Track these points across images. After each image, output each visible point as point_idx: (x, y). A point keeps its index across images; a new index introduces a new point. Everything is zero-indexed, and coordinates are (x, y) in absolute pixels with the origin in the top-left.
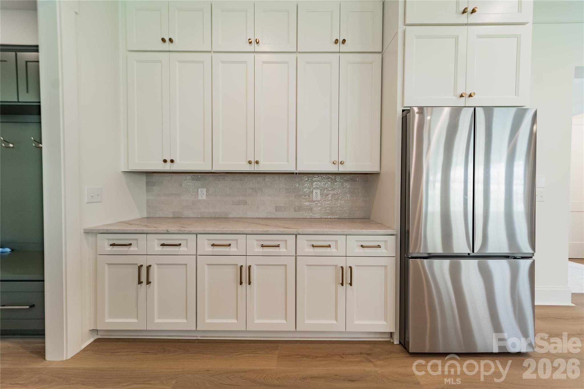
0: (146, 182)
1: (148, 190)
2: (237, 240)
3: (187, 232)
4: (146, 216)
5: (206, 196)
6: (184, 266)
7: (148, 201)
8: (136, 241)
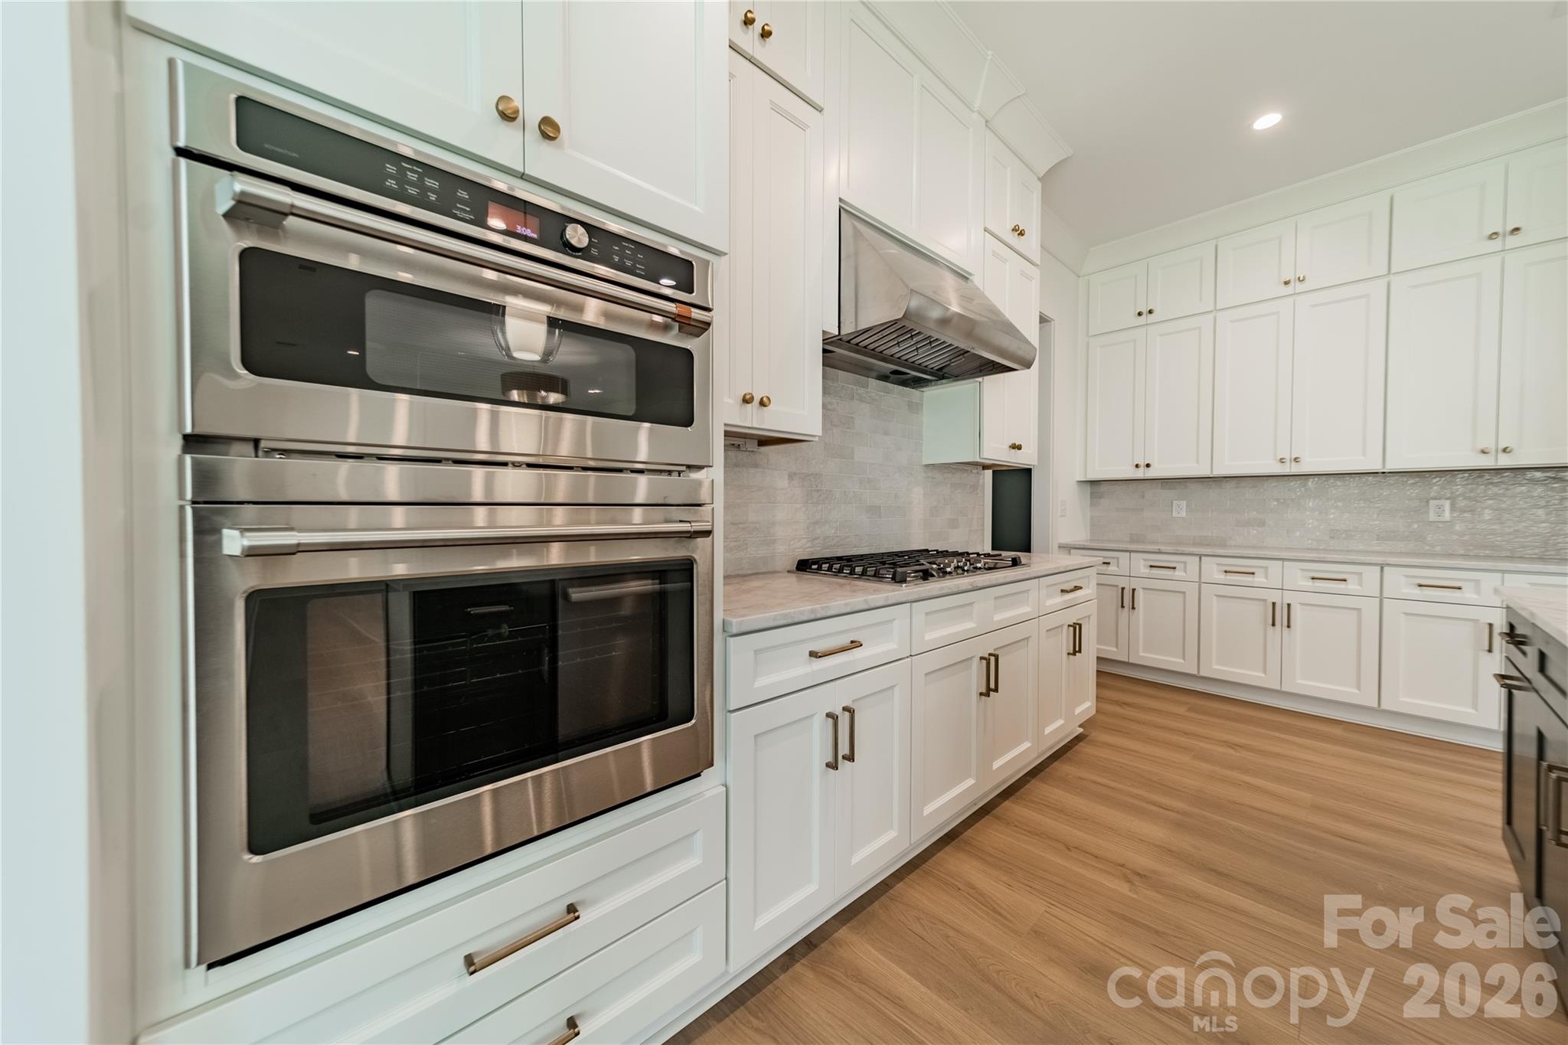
0: (1091, 493)
1: (1092, 505)
2: (1267, 567)
3: (1187, 552)
5: (1186, 512)
6: (1182, 595)
7: (1092, 518)
8: (1115, 560)
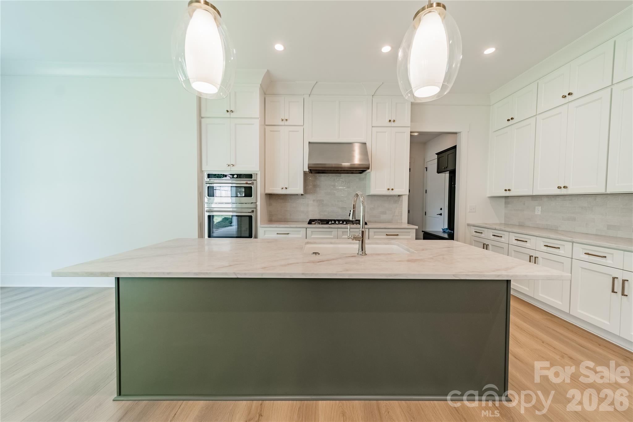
0: (505, 202)
1: (505, 207)
4: (504, 223)
5: (541, 212)
6: (503, 249)
7: (505, 213)
